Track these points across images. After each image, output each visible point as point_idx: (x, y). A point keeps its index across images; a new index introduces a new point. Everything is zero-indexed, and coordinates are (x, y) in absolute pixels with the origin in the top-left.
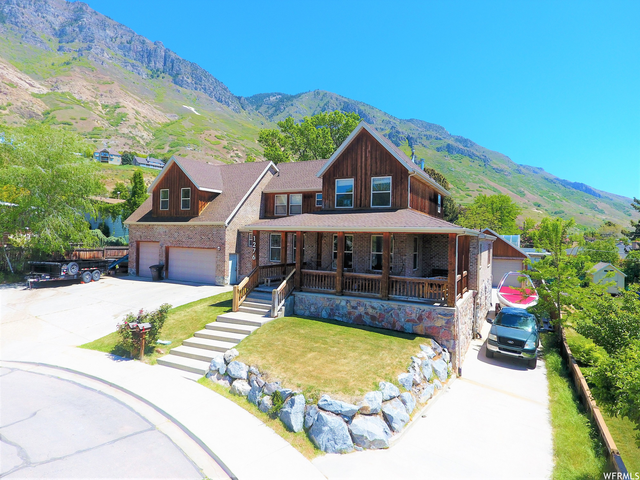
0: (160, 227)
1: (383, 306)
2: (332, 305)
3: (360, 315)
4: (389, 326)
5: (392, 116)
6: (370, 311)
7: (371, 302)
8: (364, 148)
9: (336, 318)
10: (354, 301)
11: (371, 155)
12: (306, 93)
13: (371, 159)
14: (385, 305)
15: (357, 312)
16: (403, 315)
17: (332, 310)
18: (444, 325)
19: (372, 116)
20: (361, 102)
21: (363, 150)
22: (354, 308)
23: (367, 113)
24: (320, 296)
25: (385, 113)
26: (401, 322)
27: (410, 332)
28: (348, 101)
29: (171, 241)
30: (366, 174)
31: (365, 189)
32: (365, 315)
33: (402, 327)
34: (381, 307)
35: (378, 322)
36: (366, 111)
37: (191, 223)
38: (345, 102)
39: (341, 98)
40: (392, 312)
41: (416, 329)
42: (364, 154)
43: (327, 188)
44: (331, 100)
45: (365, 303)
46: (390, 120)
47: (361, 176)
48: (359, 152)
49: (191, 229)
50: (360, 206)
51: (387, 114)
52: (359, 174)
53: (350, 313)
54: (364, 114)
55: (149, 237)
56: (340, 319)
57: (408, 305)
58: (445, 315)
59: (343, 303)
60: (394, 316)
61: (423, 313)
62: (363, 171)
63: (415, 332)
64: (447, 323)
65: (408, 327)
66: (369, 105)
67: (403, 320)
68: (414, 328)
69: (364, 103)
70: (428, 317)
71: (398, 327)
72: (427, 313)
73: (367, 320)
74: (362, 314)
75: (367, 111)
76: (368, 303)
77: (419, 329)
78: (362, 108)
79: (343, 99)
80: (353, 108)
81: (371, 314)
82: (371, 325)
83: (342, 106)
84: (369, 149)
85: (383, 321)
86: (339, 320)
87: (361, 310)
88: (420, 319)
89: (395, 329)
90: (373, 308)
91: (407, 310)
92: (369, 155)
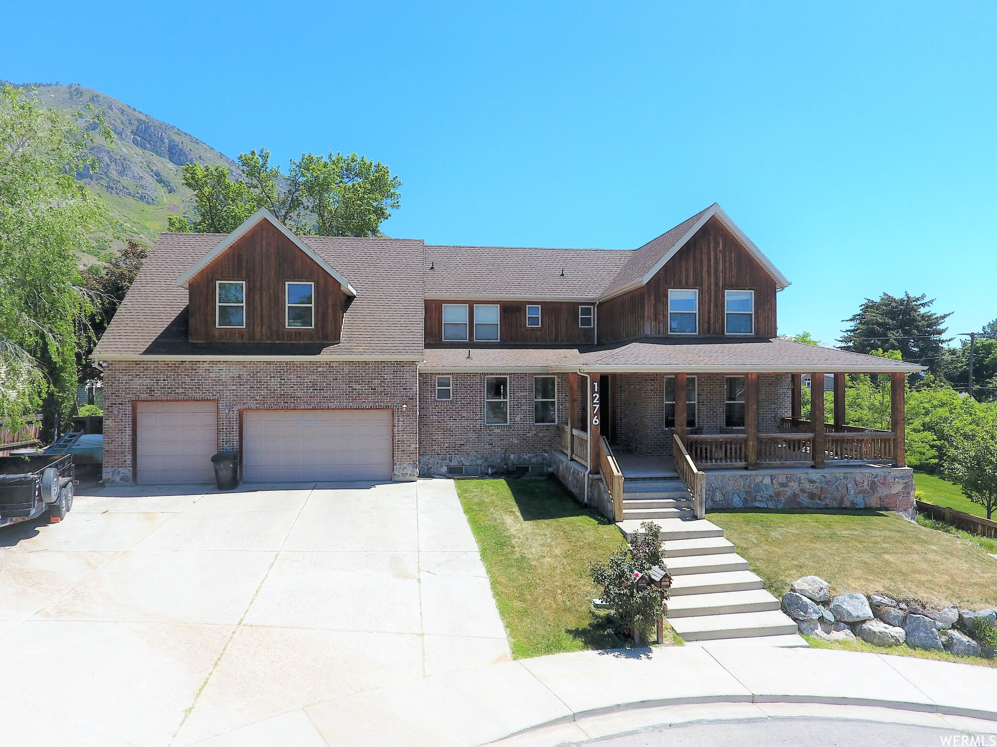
0: (221, 366)
1: (824, 477)
2: (749, 486)
3: (795, 495)
4: (835, 505)
5: (233, 161)
6: (807, 486)
7: (807, 473)
8: (712, 245)
9: (758, 504)
10: (781, 475)
11: (724, 257)
12: (50, 85)
13: (724, 262)
14: (827, 475)
15: (789, 492)
16: (851, 485)
17: (747, 493)
18: (901, 490)
19: (197, 156)
20: (173, 127)
21: (712, 249)
22: (782, 485)
23: (186, 149)
24: (728, 473)
25: (221, 156)
26: (853, 496)
27: (862, 507)
28: (147, 121)
29: (258, 398)
30: (717, 284)
31: (716, 306)
32: (800, 494)
33: (853, 503)
34: (822, 478)
35: (820, 499)
36: (185, 145)
37: (326, 356)
38: (140, 121)
39: (131, 111)
40: (837, 483)
41: (871, 501)
42: (712, 253)
43: (653, 302)
44: (109, 111)
45: (799, 475)
46: (231, 168)
47: (709, 287)
48: (705, 250)
49: (320, 369)
50: (709, 332)
51: (224, 157)
52: (706, 284)
53: (778, 494)
54: (181, 150)
55: (181, 390)
56: (763, 505)
57: (857, 470)
58: (902, 477)
59: (767, 481)
60: (840, 489)
61: (876, 479)
62: (713, 280)
63: (868, 506)
64: (905, 488)
65: (860, 501)
66: (191, 136)
67: (852, 491)
68: (867, 501)
69: (179, 130)
70: (883, 484)
71: (847, 504)
72: (882, 478)
73: (804, 500)
74: (796, 492)
75: (187, 146)
76: (803, 476)
77: (873, 502)
78: (176, 138)
79: (136, 114)
80: (158, 134)
81: (809, 491)
82: (811, 506)
83: (135, 128)
84: (721, 248)
85: (826, 498)
86: (762, 507)
87: (794, 486)
88: (873, 486)
89: (843, 506)
90: (812, 482)
91: (858, 478)
92: (721, 257)
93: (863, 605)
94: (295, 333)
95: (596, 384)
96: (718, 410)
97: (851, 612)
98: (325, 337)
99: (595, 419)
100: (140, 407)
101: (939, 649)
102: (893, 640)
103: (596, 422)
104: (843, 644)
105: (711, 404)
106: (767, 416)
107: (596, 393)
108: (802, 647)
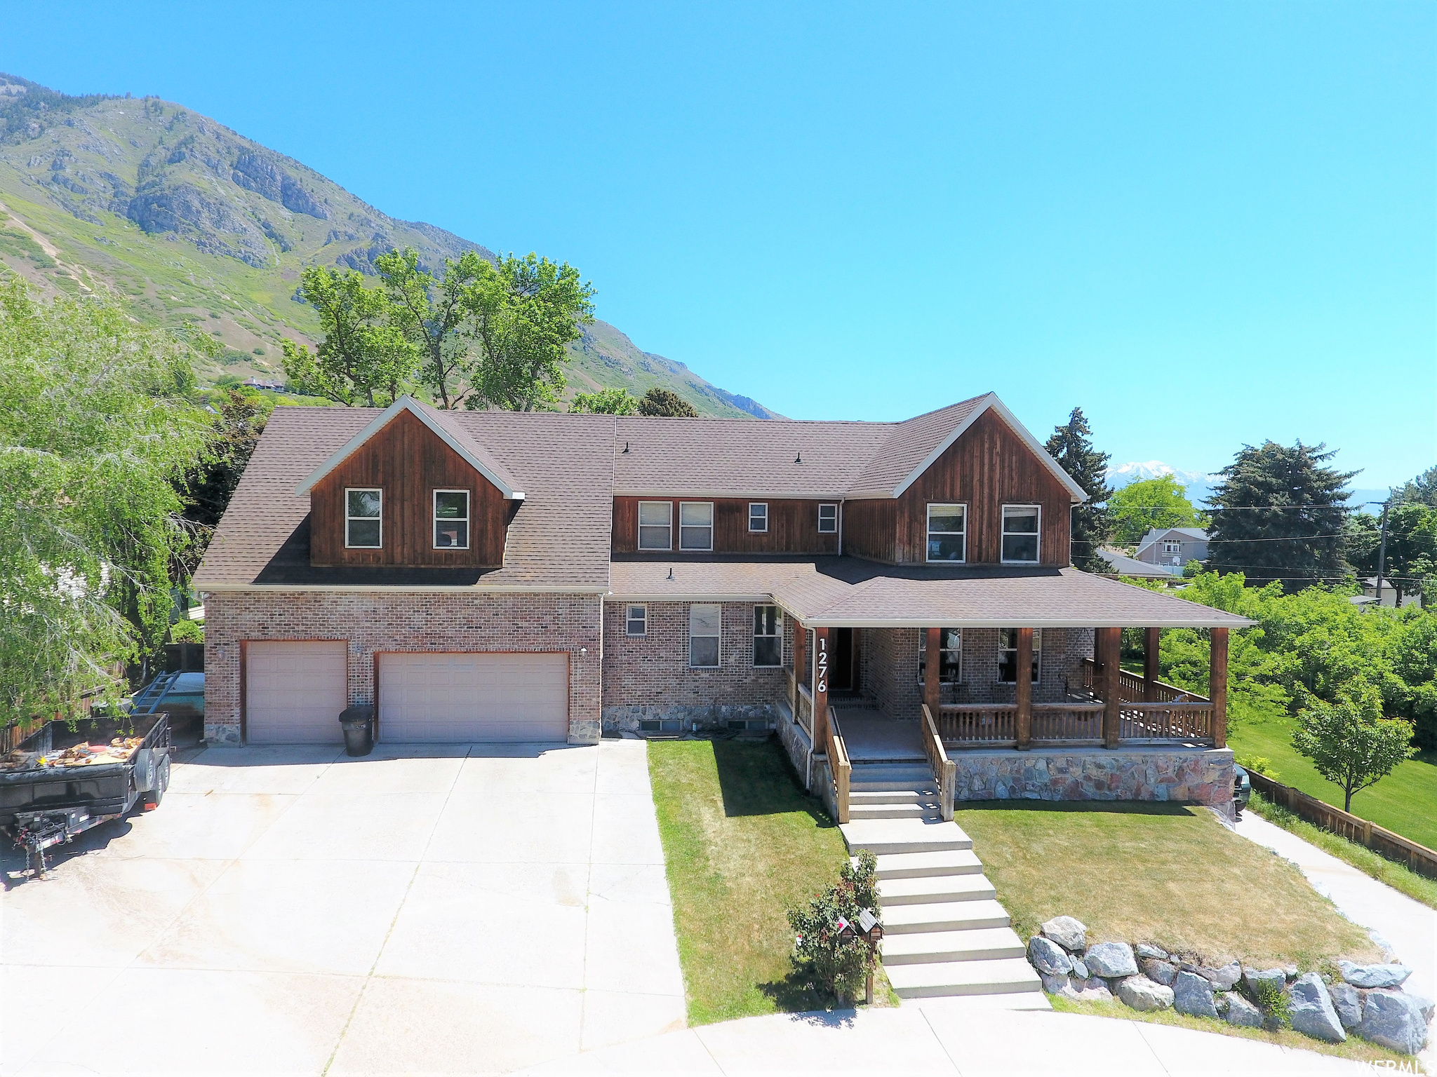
1: (1117, 761)
2: (1018, 771)
3: (1077, 783)
4: (1129, 796)
5: (372, 207)
6: (1094, 772)
7: (1094, 756)
8: (987, 446)
9: (1028, 795)
10: (1060, 758)
11: (1002, 461)
12: (118, 97)
13: (1002, 468)
14: (1120, 759)
15: (1069, 779)
16: (1151, 772)
17: (1015, 780)
18: (1217, 779)
19: (322, 201)
20: (288, 158)
21: (986, 450)
22: (1061, 771)
23: (307, 189)
24: (991, 755)
25: (356, 199)
26: (1153, 786)
27: (1165, 800)
28: (252, 149)
29: (397, 637)
30: (991, 497)
31: (990, 526)
32: (1085, 782)
33: (1152, 794)
34: (1114, 762)
35: (1110, 789)
36: (304, 183)
37: (483, 586)
38: (242, 149)
39: (230, 135)
40: (1133, 769)
41: (1176, 792)
42: (986, 456)
43: (907, 519)
44: (200, 135)
45: (1083, 759)
46: (369, 217)
47: (981, 502)
48: (977, 453)
49: (476, 602)
50: (979, 559)
51: (359, 201)
52: (977, 497)
53: (1055, 782)
54: (300, 191)
55: (301, 628)
56: (1035, 796)
57: (1160, 753)
58: (1219, 762)
59: (1042, 765)
60: (1136, 776)
61: (1185, 764)
62: (986, 491)
63: (1172, 798)
64: (1222, 775)
65: (1162, 793)
66: (312, 170)
67: (1152, 780)
68: (1171, 792)
69: (296, 162)
70: (1194, 770)
71: (1145, 795)
72: (1192, 763)
73: (1089, 790)
74: (1079, 781)
75: (308, 185)
76: (1088, 759)
77: (1180, 793)
78: (292, 173)
79: (237, 139)
80: (267, 168)
81: (1096, 778)
82: (1098, 798)
83: (235, 159)
84: (998, 449)
85: (1117, 787)
86: (1034, 798)
87: (1077, 772)
88: (1180, 772)
89: (1140, 798)
90: (1099, 766)
91: (1160, 763)
92: (998, 462)
93: (1125, 958)
94: (446, 554)
95: (823, 640)
96: (989, 660)
97: (1109, 965)
98: (483, 560)
99: (821, 685)
100: (250, 647)
101: (1211, 1016)
102: (1157, 1004)
103: (822, 688)
104: (1096, 1007)
105: (980, 653)
106: (1053, 669)
107: (823, 651)
108: (1043, 1010)
